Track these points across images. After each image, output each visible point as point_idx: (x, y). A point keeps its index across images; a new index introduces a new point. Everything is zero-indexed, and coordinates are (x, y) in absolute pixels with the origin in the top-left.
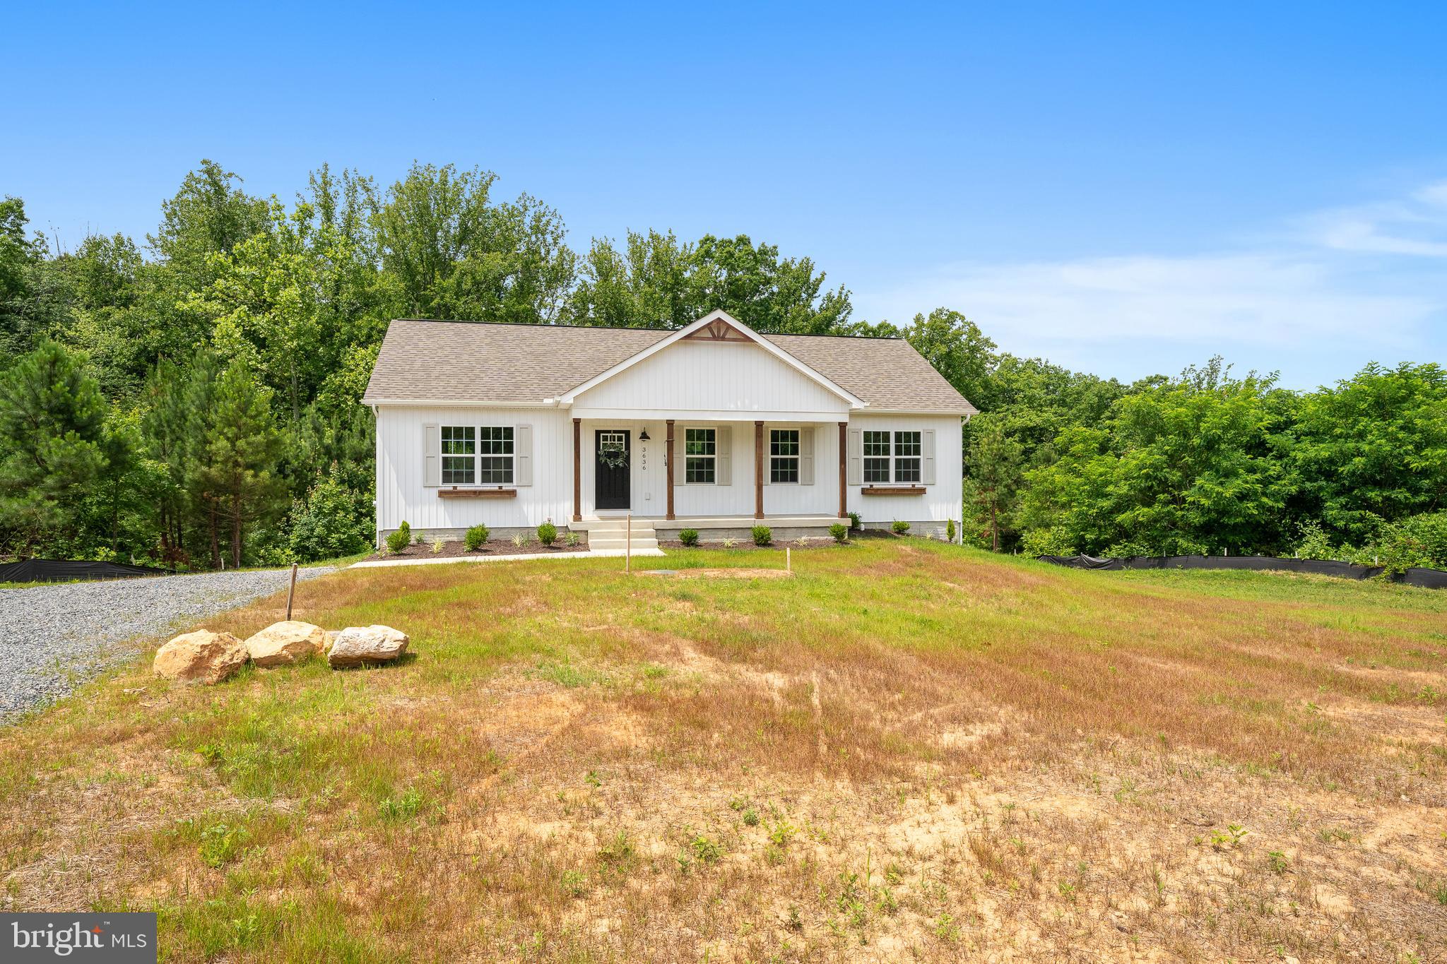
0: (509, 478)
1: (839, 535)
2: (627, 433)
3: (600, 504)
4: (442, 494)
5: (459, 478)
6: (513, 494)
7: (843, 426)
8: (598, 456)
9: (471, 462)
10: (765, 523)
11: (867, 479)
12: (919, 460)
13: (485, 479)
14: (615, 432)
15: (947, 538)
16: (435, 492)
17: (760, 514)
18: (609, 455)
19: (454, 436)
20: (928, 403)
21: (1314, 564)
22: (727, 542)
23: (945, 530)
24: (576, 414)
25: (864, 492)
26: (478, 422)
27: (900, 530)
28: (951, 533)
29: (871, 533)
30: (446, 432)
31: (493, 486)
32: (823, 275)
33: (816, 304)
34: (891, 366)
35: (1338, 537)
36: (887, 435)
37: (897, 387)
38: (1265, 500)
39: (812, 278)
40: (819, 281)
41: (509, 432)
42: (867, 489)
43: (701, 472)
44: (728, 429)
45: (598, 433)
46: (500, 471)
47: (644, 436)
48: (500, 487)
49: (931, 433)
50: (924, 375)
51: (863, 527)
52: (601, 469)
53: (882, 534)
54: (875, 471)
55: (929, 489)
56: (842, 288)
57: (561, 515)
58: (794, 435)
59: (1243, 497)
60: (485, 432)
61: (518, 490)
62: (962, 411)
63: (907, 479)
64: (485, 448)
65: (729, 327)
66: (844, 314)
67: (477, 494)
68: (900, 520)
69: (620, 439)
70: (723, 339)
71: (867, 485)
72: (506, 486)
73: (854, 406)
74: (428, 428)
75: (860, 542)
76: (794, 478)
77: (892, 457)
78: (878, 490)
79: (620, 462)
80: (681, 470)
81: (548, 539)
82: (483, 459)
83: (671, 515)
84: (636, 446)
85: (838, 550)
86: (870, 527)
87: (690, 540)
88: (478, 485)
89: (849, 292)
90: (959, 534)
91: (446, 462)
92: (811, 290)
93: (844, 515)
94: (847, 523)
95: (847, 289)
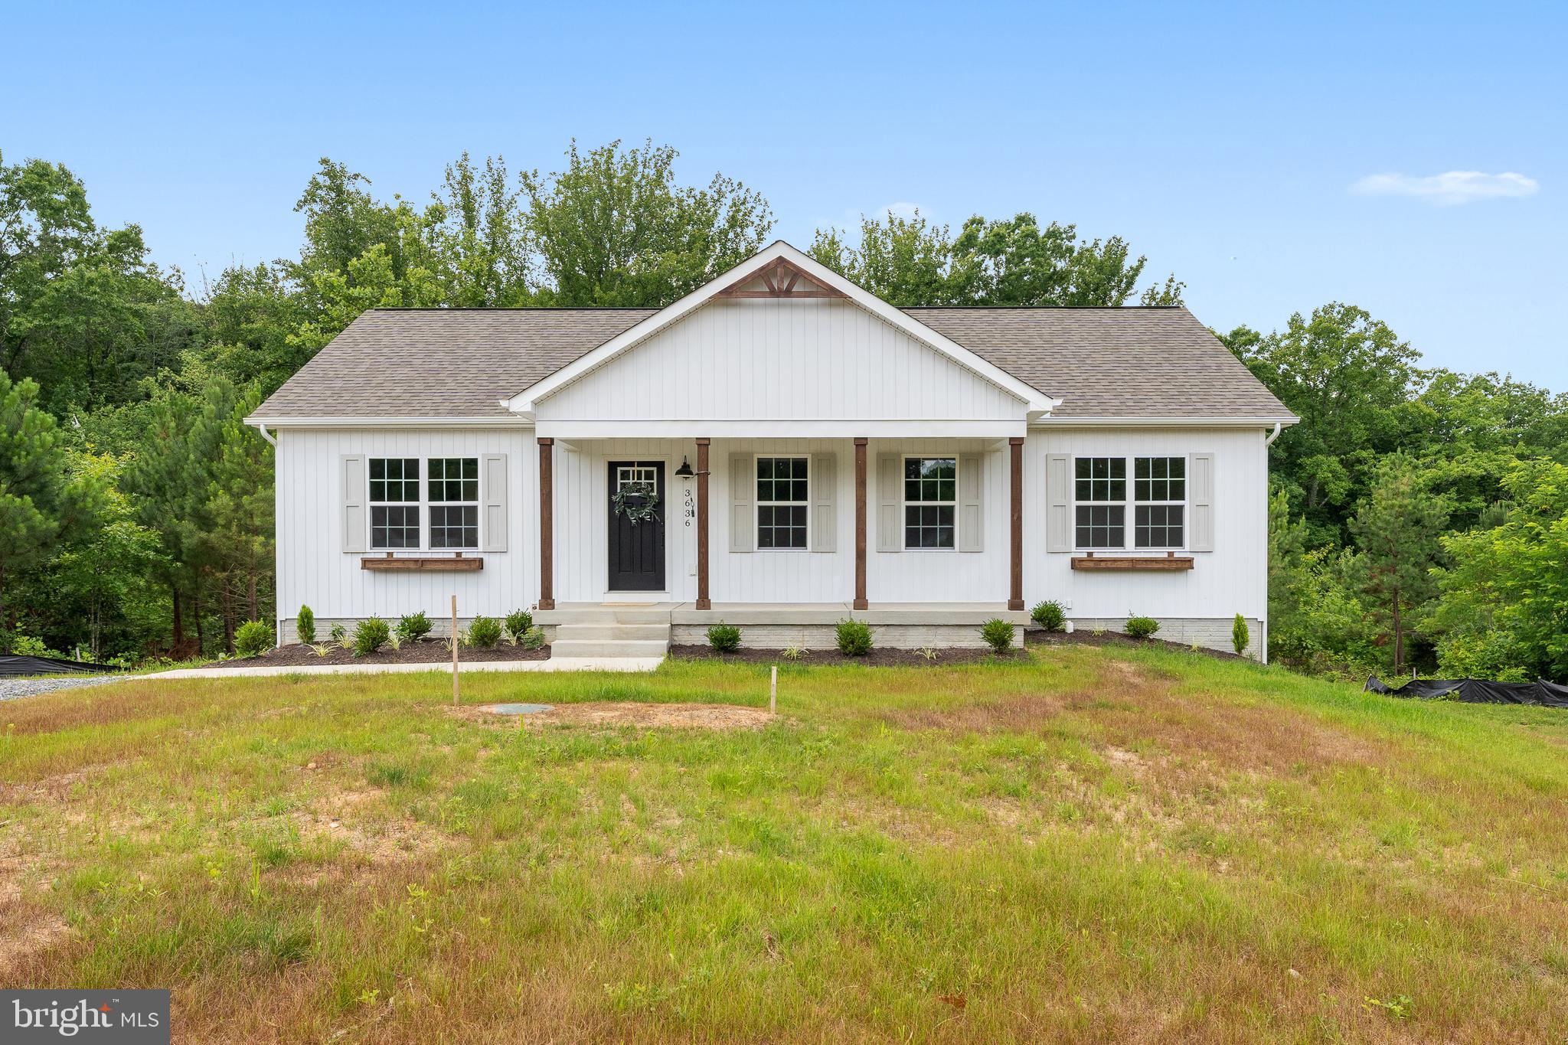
0: (472, 541)
1: (999, 638)
2: (660, 466)
3: (615, 583)
4: (371, 565)
5: (396, 539)
6: (477, 566)
7: (1016, 444)
8: (611, 504)
9: (414, 515)
10: (860, 617)
11: (1082, 540)
12: (1181, 507)
13: (437, 540)
14: (641, 464)
15: (1231, 648)
16: (359, 561)
17: (861, 602)
18: (629, 502)
19: (387, 474)
20: (1199, 405)
22: (794, 648)
23: (1229, 633)
24: (543, 431)
25: (1077, 565)
26: (422, 452)
27: (1139, 632)
28: (1240, 637)
29: (1083, 638)
30: (376, 467)
31: (448, 553)
32: (1142, 261)
34: (1148, 348)
36: (1119, 464)
37: (1149, 380)
39: (1126, 267)
40: (1136, 271)
41: (471, 465)
42: (1081, 560)
43: (781, 531)
44: (827, 454)
45: (612, 466)
46: (458, 528)
48: (459, 554)
49: (1205, 459)
50: (1207, 361)
51: (1070, 627)
52: (616, 523)
53: (1106, 638)
54: (1097, 528)
55: (1198, 560)
56: (1171, 280)
58: (948, 462)
60: (435, 465)
61: (485, 557)
62: (1263, 419)
63: (1158, 542)
64: (435, 493)
65: (799, 272)
67: (421, 567)
68: (1139, 615)
69: (649, 475)
70: (788, 293)
71: (1082, 553)
72: (468, 553)
73: (1033, 407)
74: (349, 461)
75: (1053, 657)
76: (945, 542)
77: (1130, 504)
78: (1101, 560)
79: (646, 513)
80: (751, 527)
82: (432, 509)
83: (702, 600)
84: (674, 487)
86: (1082, 627)
87: (725, 644)
88: (424, 549)
89: (1181, 286)
90: (1258, 643)
91: (378, 515)
92: (1123, 285)
93: (1016, 603)
94: (1024, 618)
95: (1177, 280)
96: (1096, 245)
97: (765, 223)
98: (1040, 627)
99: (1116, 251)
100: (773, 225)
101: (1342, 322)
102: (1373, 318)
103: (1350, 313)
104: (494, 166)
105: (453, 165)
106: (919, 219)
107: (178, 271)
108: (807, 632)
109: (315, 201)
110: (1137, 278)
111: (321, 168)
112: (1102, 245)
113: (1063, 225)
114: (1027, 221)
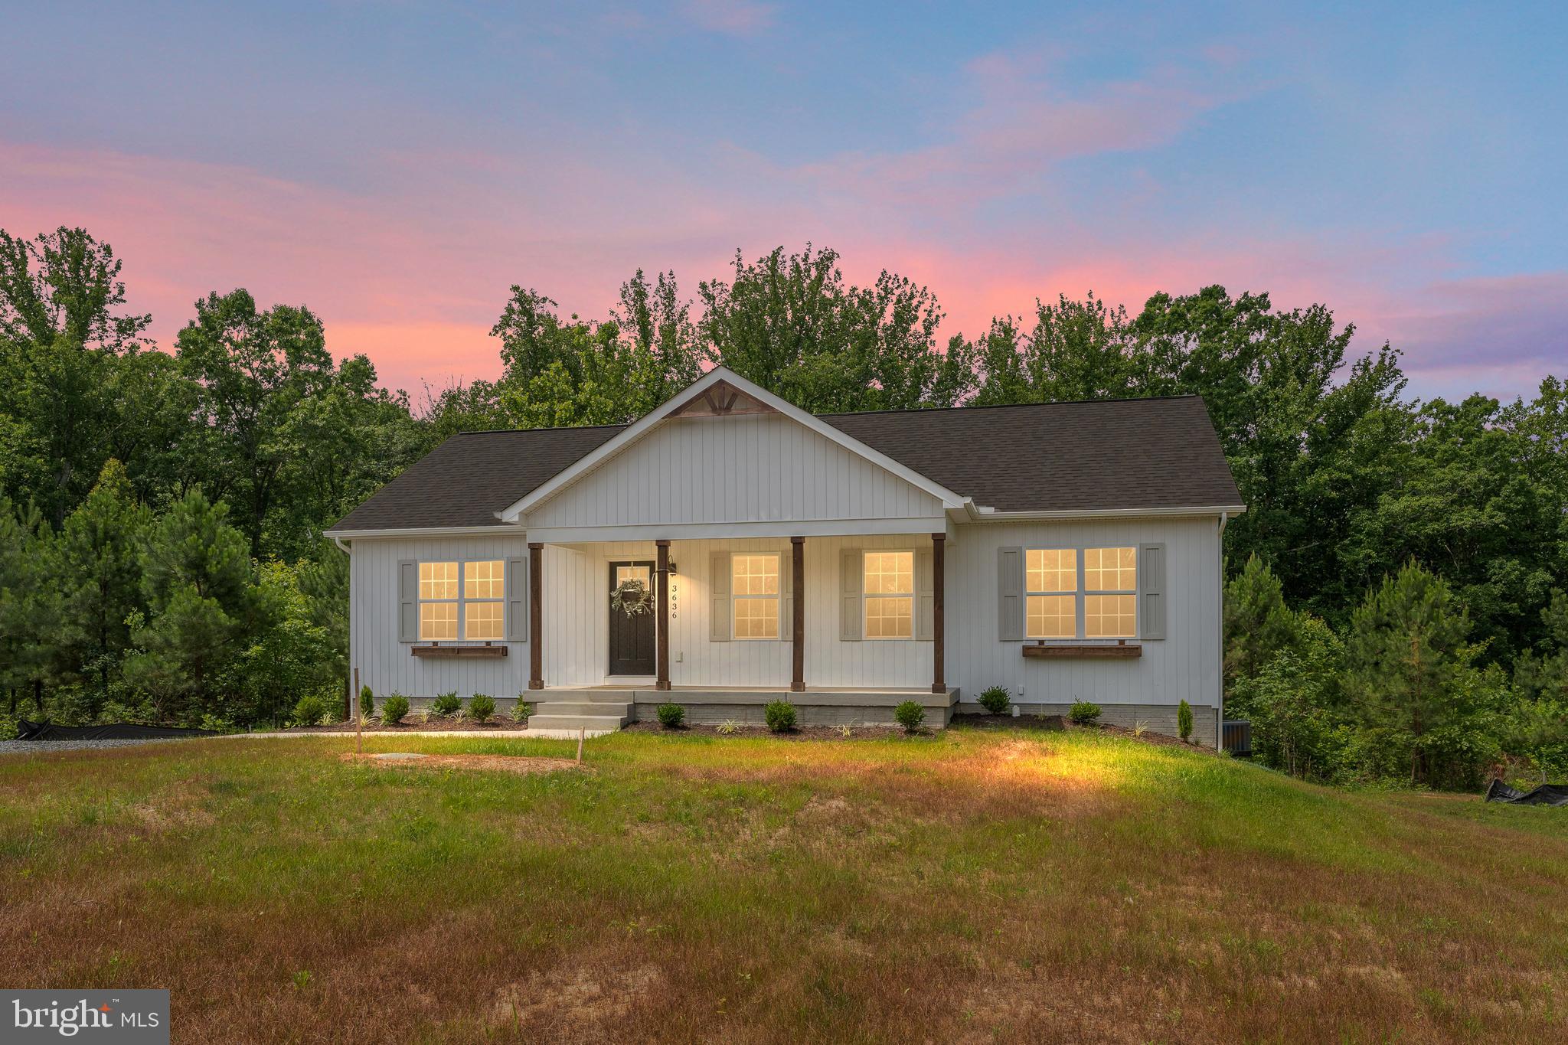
0: (499, 632)
1: (909, 717)
2: (652, 565)
3: (615, 668)
4: (418, 652)
6: (502, 651)
8: (611, 599)
10: (796, 697)
14: (635, 561)
16: (410, 648)
17: (797, 684)
18: (626, 597)
19: (434, 576)
22: (728, 725)
24: (532, 537)
25: (1028, 653)
26: (462, 556)
27: (1084, 718)
28: (1187, 725)
29: (1031, 720)
31: (480, 642)
32: (1350, 330)
33: (1340, 379)
40: (1344, 340)
42: (1032, 648)
43: (758, 621)
45: (613, 566)
46: (488, 621)
47: (674, 569)
48: (487, 642)
49: (1156, 549)
51: (1016, 712)
52: (616, 616)
53: (1047, 721)
54: (1048, 616)
55: (1150, 649)
60: (470, 568)
63: (1110, 630)
65: (736, 394)
66: (1391, 388)
68: (1086, 700)
70: (730, 411)
72: (494, 641)
74: (404, 566)
76: (906, 629)
78: (1053, 648)
86: (1032, 712)
87: (672, 719)
89: (1396, 354)
92: (1330, 358)
93: (939, 686)
95: (1392, 348)
96: (1296, 315)
97: (934, 317)
98: (984, 711)
99: (1319, 321)
100: (941, 318)
104: (666, 281)
105: (628, 283)
106: (1094, 301)
107: (405, 395)
108: (749, 711)
109: (510, 326)
110: (1346, 349)
111: (512, 295)
112: (1304, 314)
113: (1255, 294)
114: (1214, 293)
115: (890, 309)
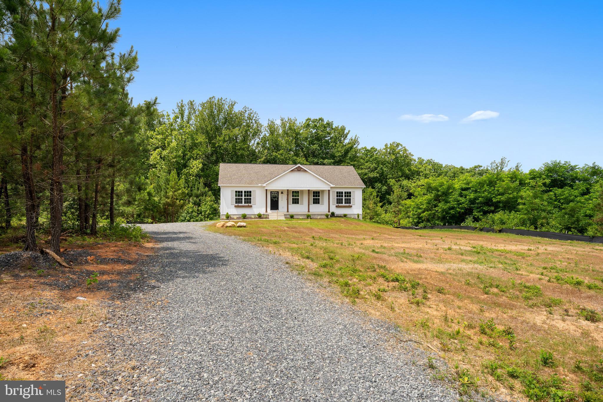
0: (250, 203)
1: (327, 216)
2: (278, 192)
3: (271, 209)
4: (235, 206)
5: (239, 202)
6: (251, 206)
7: (329, 191)
8: (271, 198)
9: (242, 199)
10: (309, 213)
11: (337, 203)
12: (351, 198)
13: (245, 203)
14: (275, 192)
15: (357, 218)
16: (234, 206)
17: (309, 211)
18: (274, 197)
19: (239, 193)
20: (355, 184)
21: (467, 228)
22: (301, 218)
23: (357, 216)
24: (266, 188)
25: (336, 206)
26: (243, 190)
27: (345, 216)
28: (358, 217)
29: (337, 216)
30: (236, 192)
31: (247, 205)
32: (349, 131)
34: (347, 174)
35: (476, 220)
36: (342, 193)
38: (458, 209)
39: (345, 133)
41: (250, 192)
43: (296, 201)
44: (302, 191)
45: (271, 192)
46: (248, 201)
47: (282, 193)
49: (354, 192)
52: (272, 200)
53: (340, 217)
54: (339, 201)
55: (353, 206)
57: (262, 211)
58: (319, 192)
59: (451, 208)
60: (245, 192)
61: (253, 205)
62: (362, 187)
63: (347, 203)
64: (245, 196)
65: (301, 168)
66: (356, 145)
67: (243, 206)
68: (345, 213)
70: (300, 171)
71: (337, 205)
72: (250, 205)
73: (332, 186)
74: (232, 191)
75: (334, 218)
76: (319, 203)
77: (344, 198)
78: (340, 206)
79: (276, 199)
80: (291, 201)
81: (260, 216)
82: (245, 198)
83: (288, 211)
84: (280, 195)
85: (327, 220)
87: (292, 217)
88: (243, 204)
90: (361, 217)
91: (236, 199)
92: (345, 137)
93: (329, 212)
94: (330, 213)
95: (357, 136)
98: (332, 215)
99: (343, 129)
101: (396, 146)
102: (403, 146)
103: (398, 145)
108: (302, 216)
112: (340, 127)
113: (330, 121)
114: (321, 119)
115: (246, 115)
